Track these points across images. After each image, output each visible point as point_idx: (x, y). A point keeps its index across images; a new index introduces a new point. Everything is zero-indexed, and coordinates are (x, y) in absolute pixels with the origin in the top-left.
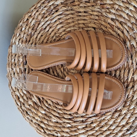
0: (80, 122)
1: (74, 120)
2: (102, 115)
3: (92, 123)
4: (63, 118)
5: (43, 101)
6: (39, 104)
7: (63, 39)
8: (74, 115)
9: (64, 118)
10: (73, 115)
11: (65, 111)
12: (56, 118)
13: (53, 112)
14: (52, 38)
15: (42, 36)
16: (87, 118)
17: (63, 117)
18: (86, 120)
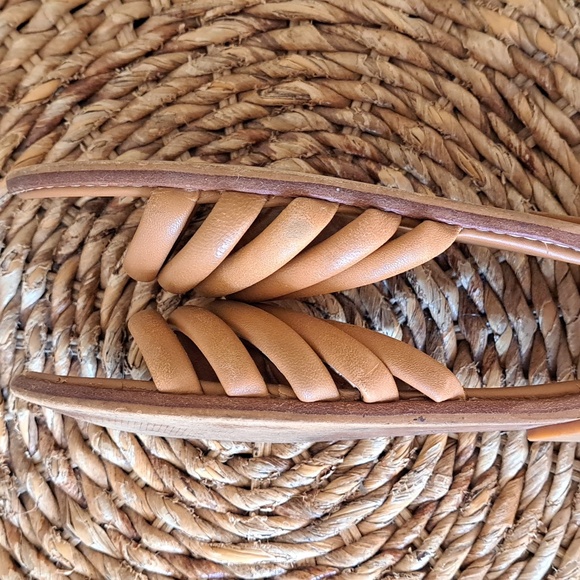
0: (210, 14)
1: (251, 21)
2: (76, 77)
3: (138, 23)
4: (328, 23)
5: (486, 114)
6: (510, 89)
7: (368, 534)
8: (254, 53)
9: (317, 23)
10: (261, 52)
11: (315, 69)
12: (372, 17)
13: (403, 47)
14: (451, 538)
15: (529, 556)
16: (169, 46)
17: (333, 28)
18: (177, 34)
